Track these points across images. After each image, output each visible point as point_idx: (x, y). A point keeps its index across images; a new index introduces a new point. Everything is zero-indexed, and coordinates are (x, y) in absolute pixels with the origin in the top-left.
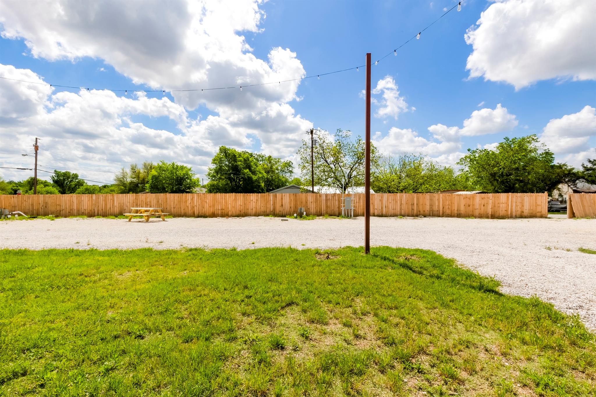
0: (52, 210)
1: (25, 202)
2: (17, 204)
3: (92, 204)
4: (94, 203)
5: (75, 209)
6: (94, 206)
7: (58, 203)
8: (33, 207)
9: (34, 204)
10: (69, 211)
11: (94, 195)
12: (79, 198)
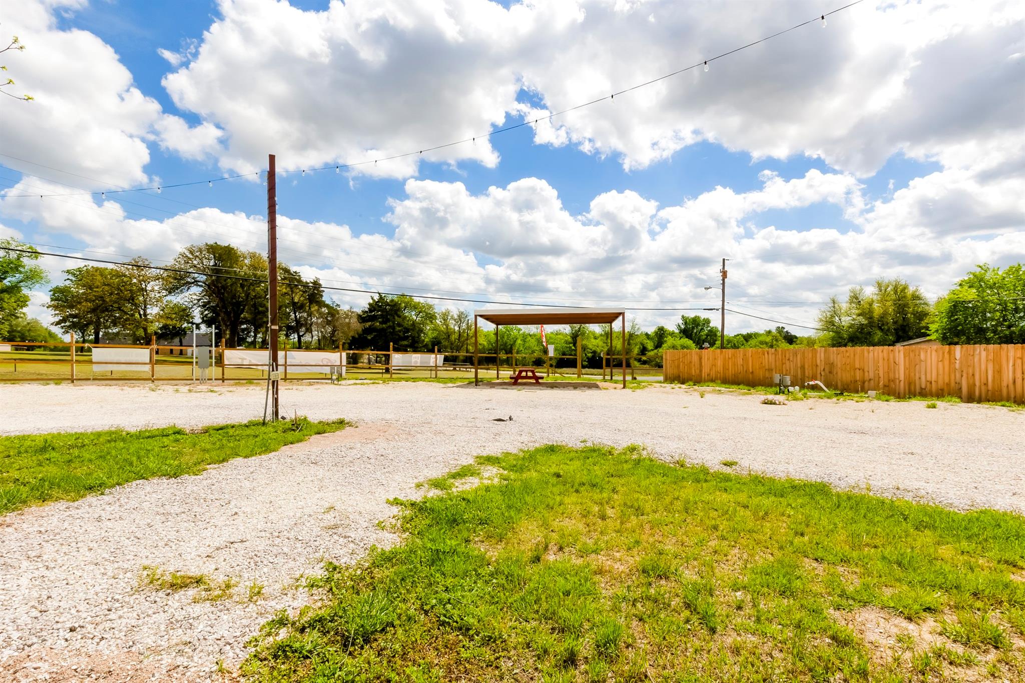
0: (844, 378)
1: (787, 362)
2: (773, 366)
3: (952, 370)
4: (957, 366)
5: (902, 378)
6: (958, 375)
7: (857, 366)
8: (804, 372)
9: (806, 367)
10: (887, 383)
11: (958, 347)
12: (912, 355)
